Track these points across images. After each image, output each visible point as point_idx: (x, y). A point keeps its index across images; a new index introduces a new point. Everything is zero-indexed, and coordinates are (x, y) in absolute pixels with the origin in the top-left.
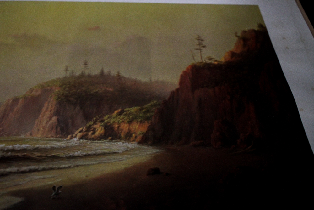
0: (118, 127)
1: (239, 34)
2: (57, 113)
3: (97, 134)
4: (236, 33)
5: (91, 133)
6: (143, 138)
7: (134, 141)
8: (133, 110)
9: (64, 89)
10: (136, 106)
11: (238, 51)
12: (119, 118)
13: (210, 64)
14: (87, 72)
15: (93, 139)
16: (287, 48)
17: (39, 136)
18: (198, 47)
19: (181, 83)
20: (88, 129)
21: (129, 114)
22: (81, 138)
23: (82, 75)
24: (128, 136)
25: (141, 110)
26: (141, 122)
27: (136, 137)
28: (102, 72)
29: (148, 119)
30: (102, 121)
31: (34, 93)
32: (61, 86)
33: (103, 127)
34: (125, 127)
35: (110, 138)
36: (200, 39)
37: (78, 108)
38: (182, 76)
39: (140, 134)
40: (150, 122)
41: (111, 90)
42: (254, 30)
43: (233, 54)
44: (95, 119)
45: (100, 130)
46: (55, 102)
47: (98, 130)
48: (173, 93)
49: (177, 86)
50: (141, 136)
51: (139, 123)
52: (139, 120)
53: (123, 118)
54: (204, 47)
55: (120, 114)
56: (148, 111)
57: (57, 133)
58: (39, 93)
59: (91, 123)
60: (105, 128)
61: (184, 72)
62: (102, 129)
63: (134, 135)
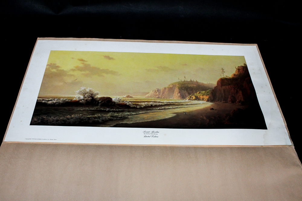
0: (199, 97)
1: (237, 68)
2: (179, 92)
3: (193, 99)
4: (236, 67)
5: (191, 98)
6: (207, 100)
8: (203, 92)
9: (180, 85)
10: (204, 91)
11: (236, 74)
13: (227, 78)
14: (186, 80)
15: (193, 100)
16: (254, 73)
17: (176, 99)
18: (222, 72)
19: (218, 84)
20: (190, 97)
22: (189, 100)
23: (185, 81)
24: (203, 99)
25: (206, 92)
27: (205, 100)
28: (191, 81)
29: (208, 95)
30: (194, 95)
31: (170, 86)
32: (179, 84)
34: (202, 97)
35: (197, 100)
36: (222, 69)
37: (186, 91)
38: (217, 82)
41: (195, 86)
42: (242, 66)
43: (235, 75)
45: (194, 98)
46: (178, 89)
48: (215, 87)
49: (216, 85)
52: (206, 95)
53: (201, 94)
54: (224, 72)
55: (199, 93)
56: (208, 93)
57: (181, 98)
58: (172, 86)
59: (191, 95)
61: (218, 81)
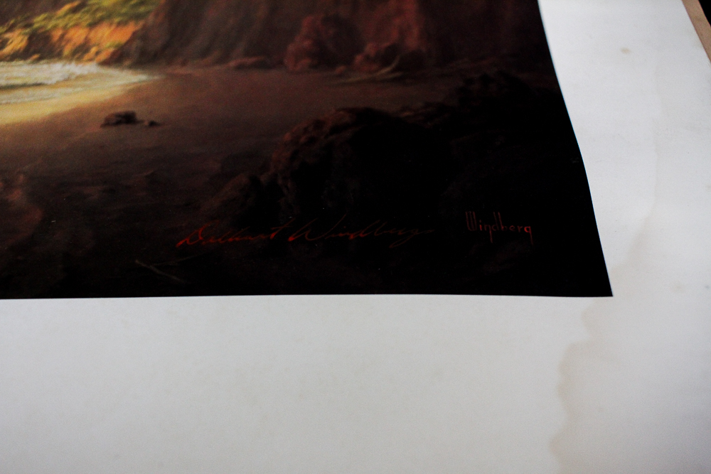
0: (62, 37)
3: (8, 49)
6: (113, 54)
7: (91, 60)
12: (69, 19)
21: (97, 10)
24: (80, 52)
26: (119, 24)
27: (97, 53)
29: (137, 17)
30: (28, 26)
33: (26, 38)
34: (78, 35)
35: (36, 56)
39: (110, 47)
40: (141, 23)
44: (12, 22)
45: (17, 40)
47: (12, 42)
50: (112, 50)
51: (113, 27)
52: (117, 20)
53: (80, 18)
55: (74, 10)
60: (30, 39)
62: (22, 40)
63: (94, 50)
